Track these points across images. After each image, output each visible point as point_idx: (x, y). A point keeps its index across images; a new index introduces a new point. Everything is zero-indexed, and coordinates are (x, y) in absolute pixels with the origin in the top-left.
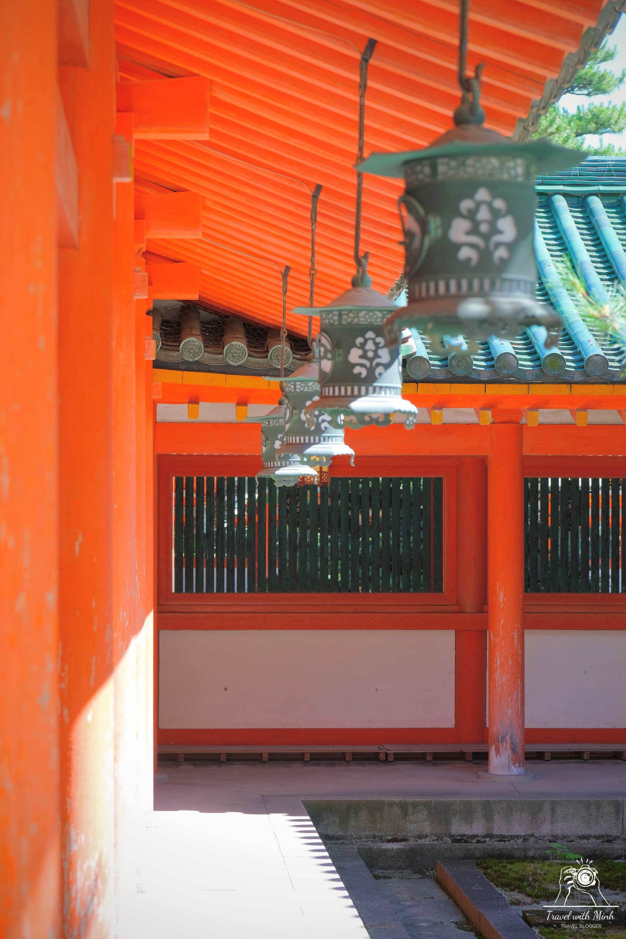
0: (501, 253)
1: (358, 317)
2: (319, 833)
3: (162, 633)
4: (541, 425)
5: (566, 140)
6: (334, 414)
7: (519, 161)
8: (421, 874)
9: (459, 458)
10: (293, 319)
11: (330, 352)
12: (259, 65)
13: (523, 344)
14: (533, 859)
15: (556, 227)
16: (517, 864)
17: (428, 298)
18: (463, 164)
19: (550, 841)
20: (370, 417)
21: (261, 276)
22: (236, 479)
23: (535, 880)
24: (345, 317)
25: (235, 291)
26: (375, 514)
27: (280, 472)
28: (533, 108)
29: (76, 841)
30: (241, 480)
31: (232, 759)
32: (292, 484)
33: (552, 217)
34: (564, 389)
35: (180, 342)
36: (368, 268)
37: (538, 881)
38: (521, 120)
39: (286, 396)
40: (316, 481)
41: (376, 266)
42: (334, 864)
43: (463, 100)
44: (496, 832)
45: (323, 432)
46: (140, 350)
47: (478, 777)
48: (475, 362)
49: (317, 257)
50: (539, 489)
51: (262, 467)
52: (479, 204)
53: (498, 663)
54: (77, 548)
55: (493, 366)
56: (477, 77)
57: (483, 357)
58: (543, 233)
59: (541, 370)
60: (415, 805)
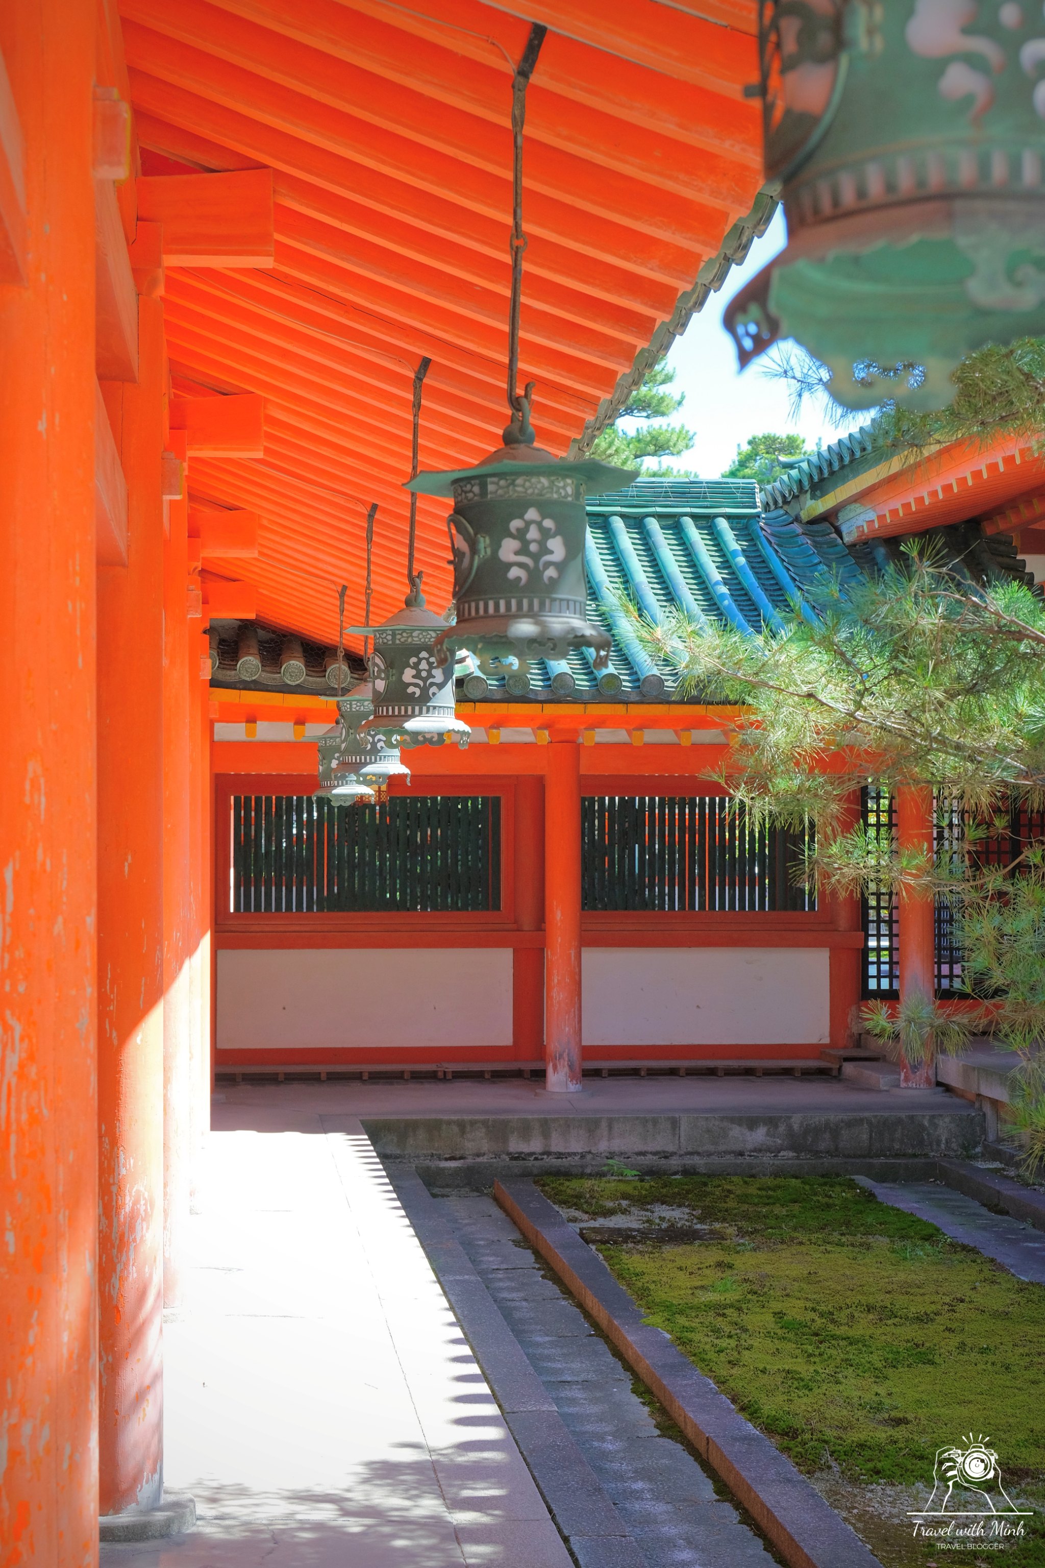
0: (551, 572)
1: (412, 637)
2: (377, 1152)
3: (221, 953)
4: (598, 745)
5: (624, 462)
6: (389, 734)
7: (569, 481)
8: (478, 1192)
9: (517, 777)
10: (351, 639)
11: (384, 671)
12: (313, 383)
13: (580, 664)
14: (590, 1176)
15: (613, 548)
16: (574, 1181)
17: (477, 618)
18: (513, 483)
19: (608, 1158)
20: (424, 737)
21: (319, 595)
22: (295, 798)
23: (592, 1197)
24: (398, 637)
25: (292, 610)
26: (434, 832)
27: (335, 791)
28: (587, 428)
29: (125, 1166)
30: (300, 800)
31: (291, 1078)
32: (348, 804)
33: (609, 538)
34: (620, 709)
35: (237, 661)
36: (422, 587)
37: (594, 1197)
38: (575, 440)
39: (342, 716)
40: (373, 800)
41: (433, 586)
42: (391, 1183)
43: (512, 419)
44: (554, 1149)
45: (379, 751)
46: (194, 668)
47: (536, 1095)
48: (532, 682)
49: (373, 576)
50: (596, 808)
51: (318, 786)
52: (528, 524)
53: (556, 981)
54: (126, 869)
55: (550, 686)
56: (526, 396)
57: (540, 677)
58: (600, 554)
59: (598, 690)
60: (473, 1123)
